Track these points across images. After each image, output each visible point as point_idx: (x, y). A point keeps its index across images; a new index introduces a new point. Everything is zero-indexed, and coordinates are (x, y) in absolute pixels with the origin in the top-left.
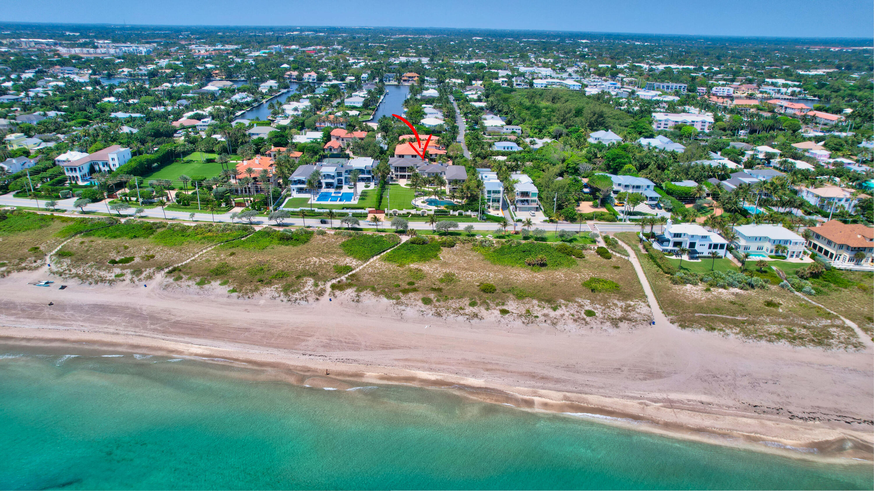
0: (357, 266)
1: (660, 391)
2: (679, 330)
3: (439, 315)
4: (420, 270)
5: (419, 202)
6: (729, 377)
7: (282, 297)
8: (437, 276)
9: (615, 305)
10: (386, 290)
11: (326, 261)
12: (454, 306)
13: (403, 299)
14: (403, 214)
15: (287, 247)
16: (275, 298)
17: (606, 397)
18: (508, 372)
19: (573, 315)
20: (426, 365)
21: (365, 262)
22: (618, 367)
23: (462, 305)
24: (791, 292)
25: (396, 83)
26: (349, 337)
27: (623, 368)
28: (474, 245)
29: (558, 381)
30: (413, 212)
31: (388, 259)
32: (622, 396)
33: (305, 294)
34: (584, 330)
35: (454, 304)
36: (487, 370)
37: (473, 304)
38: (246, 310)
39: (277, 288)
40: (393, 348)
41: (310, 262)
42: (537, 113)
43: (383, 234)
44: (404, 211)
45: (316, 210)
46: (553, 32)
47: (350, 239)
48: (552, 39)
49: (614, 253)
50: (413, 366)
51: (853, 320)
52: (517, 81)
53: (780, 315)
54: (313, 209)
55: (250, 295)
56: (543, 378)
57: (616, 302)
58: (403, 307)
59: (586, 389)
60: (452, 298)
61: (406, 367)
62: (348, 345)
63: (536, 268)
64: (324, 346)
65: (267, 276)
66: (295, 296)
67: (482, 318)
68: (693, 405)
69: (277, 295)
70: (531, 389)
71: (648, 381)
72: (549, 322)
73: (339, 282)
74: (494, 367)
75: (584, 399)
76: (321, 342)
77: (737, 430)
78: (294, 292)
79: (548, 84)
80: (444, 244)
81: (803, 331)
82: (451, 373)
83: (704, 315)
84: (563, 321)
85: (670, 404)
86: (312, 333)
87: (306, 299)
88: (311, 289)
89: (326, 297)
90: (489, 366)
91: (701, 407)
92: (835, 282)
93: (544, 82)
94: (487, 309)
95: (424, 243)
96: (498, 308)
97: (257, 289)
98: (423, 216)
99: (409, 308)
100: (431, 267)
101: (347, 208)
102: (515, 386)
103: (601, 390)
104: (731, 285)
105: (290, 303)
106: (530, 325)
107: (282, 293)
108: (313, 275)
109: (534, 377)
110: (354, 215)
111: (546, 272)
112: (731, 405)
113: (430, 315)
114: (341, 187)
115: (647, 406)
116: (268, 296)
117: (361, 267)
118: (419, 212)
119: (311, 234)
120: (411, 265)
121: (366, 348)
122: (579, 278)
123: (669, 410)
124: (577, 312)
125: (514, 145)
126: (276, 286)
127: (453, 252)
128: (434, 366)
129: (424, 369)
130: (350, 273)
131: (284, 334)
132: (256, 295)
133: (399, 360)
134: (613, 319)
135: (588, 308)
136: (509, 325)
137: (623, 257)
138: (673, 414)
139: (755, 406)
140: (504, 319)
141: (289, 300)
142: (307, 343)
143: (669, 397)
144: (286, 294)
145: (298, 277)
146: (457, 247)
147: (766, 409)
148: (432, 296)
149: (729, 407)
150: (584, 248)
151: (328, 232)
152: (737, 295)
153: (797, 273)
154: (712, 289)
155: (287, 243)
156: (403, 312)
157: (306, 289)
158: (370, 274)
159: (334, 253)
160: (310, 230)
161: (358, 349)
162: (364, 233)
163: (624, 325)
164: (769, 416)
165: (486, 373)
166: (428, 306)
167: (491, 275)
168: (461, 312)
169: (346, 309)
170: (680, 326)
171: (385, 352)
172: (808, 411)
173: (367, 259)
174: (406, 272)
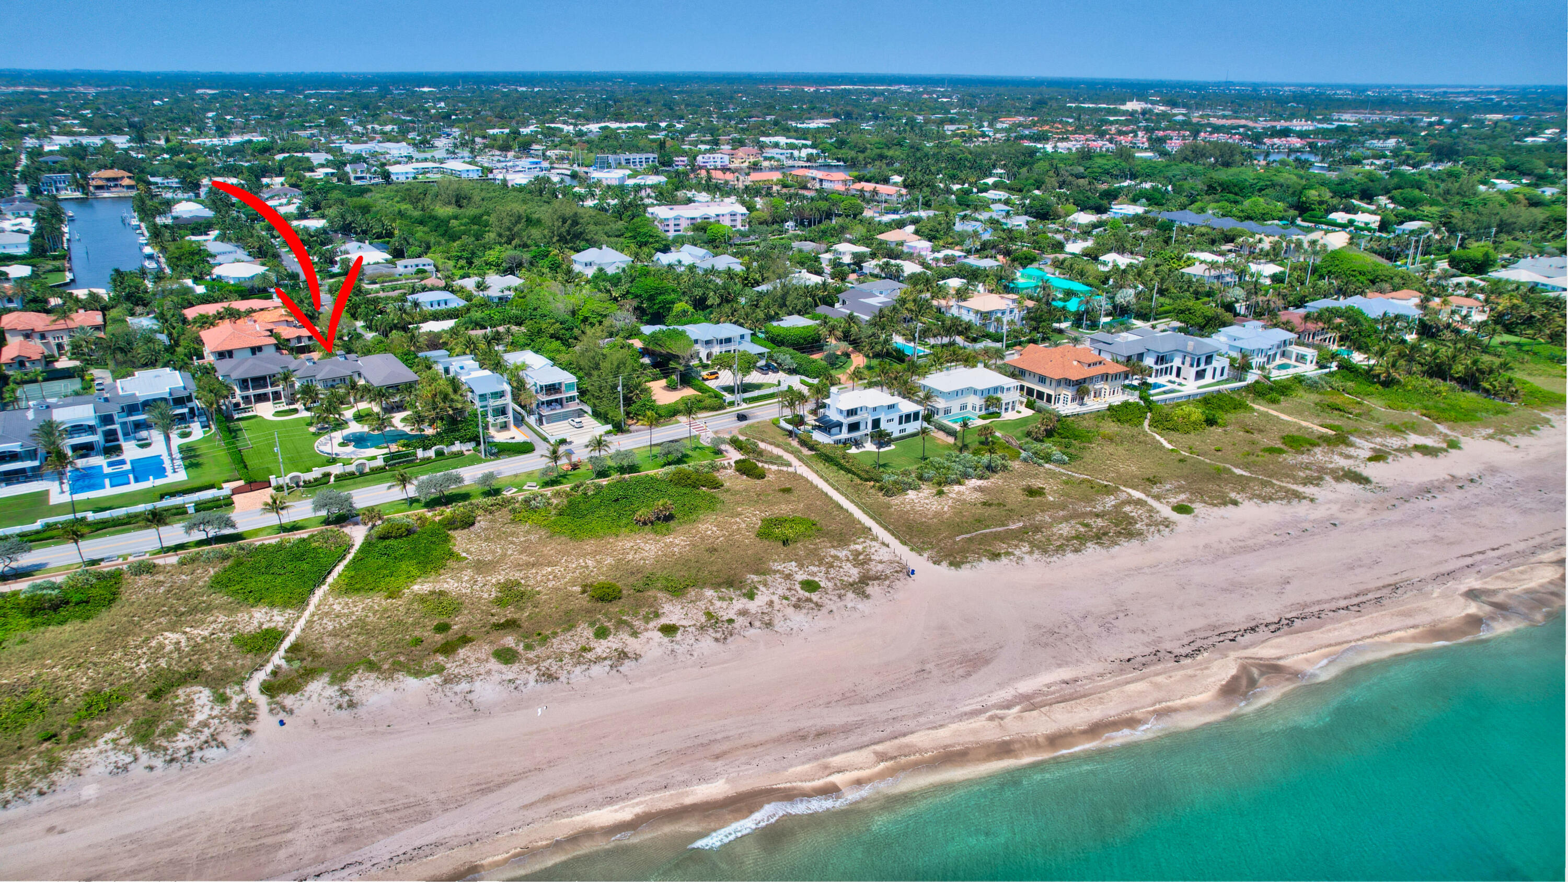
0: (291, 622)
1: (1001, 685)
2: (953, 572)
3: (551, 677)
4: (442, 593)
5: (330, 444)
6: (1071, 627)
7: (144, 759)
8: (486, 596)
9: (836, 558)
10: (402, 659)
11: (206, 633)
12: (567, 648)
13: (452, 667)
14: (316, 480)
15: (68, 627)
16: (125, 768)
17: (935, 728)
18: (756, 746)
19: (786, 598)
20: (597, 794)
21: (304, 610)
22: (919, 668)
23: (583, 642)
24: (1040, 465)
25: (78, 195)
26: (391, 796)
27: (927, 667)
28: (513, 511)
29: (846, 730)
30: (336, 469)
31: (350, 587)
32: (957, 716)
33: (207, 732)
34: (821, 619)
35: (566, 643)
36: (717, 757)
37: (602, 633)
38: (51, 829)
39: (114, 741)
40: (505, 784)
41: (161, 646)
42: (443, 229)
43: (303, 534)
44: (317, 473)
45: (90, 516)
46: (355, 74)
47: (228, 564)
48: (363, 88)
49: (766, 466)
50: (571, 808)
51: (1134, 487)
52: (355, 171)
53: (1052, 506)
54: (79, 515)
55: (43, 785)
56: (819, 735)
57: (833, 552)
58: (464, 686)
59: (899, 727)
60: (555, 634)
61: (556, 814)
62: (397, 814)
63: (660, 526)
64: (341, 840)
65: (60, 719)
66: (180, 745)
67: (637, 657)
68: (1058, 691)
69: (128, 759)
70: (815, 764)
71: (974, 676)
72: (757, 624)
73: (275, 673)
74: (725, 746)
75: (907, 746)
76: (328, 832)
77: (1137, 708)
78: (170, 734)
79: (418, 172)
80: (452, 524)
81: (1100, 522)
82: (655, 790)
83: (968, 536)
84: (780, 615)
85: (1030, 702)
86: (290, 820)
87: (215, 740)
88: (215, 712)
89: (265, 722)
90: (717, 748)
91: (1068, 690)
92: (1076, 437)
93: (409, 168)
94: (635, 634)
95: (410, 532)
96: (652, 625)
97: (54, 764)
98: (362, 474)
99: (478, 684)
100: (460, 580)
101: (173, 495)
102: (785, 769)
103: (922, 720)
104: (966, 476)
105: (176, 766)
106: (730, 639)
107: (139, 749)
108: (194, 676)
109: (804, 738)
110: (200, 507)
111: (681, 529)
112: (1102, 671)
113: (532, 683)
114: (118, 449)
115: (1002, 718)
116: (100, 769)
117: (302, 622)
118: (352, 468)
119: (115, 577)
120: (416, 588)
121: (445, 806)
122: (743, 526)
123: (1035, 713)
124: (790, 589)
125: (446, 295)
126: (109, 736)
127: (478, 536)
128: (612, 790)
129: (600, 806)
130: (286, 644)
131: (212, 852)
132: (61, 778)
133: (532, 804)
134: (852, 585)
135: (801, 576)
136: (695, 654)
137: (785, 469)
138: (1044, 718)
139: (1129, 660)
140: (678, 643)
141: (172, 760)
142: (291, 850)
143: (1020, 691)
144: (153, 748)
145: (157, 695)
146: (482, 523)
147: (1143, 660)
148: (510, 641)
149: (1101, 675)
150: (714, 468)
151: (160, 561)
152: (980, 489)
153: (1028, 434)
154: (945, 489)
155: (58, 617)
156: (469, 697)
157: (200, 717)
158: (334, 634)
159: (209, 609)
160: (105, 567)
161: (425, 815)
162: (257, 542)
163: (873, 589)
164: (1153, 668)
165: (719, 763)
166: (516, 667)
167: (590, 563)
168: (589, 655)
169: (335, 733)
170: (951, 564)
171: (492, 797)
172: (1186, 641)
173: (303, 603)
174: (415, 606)
